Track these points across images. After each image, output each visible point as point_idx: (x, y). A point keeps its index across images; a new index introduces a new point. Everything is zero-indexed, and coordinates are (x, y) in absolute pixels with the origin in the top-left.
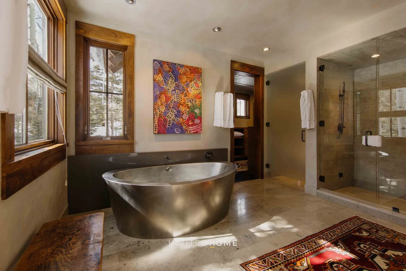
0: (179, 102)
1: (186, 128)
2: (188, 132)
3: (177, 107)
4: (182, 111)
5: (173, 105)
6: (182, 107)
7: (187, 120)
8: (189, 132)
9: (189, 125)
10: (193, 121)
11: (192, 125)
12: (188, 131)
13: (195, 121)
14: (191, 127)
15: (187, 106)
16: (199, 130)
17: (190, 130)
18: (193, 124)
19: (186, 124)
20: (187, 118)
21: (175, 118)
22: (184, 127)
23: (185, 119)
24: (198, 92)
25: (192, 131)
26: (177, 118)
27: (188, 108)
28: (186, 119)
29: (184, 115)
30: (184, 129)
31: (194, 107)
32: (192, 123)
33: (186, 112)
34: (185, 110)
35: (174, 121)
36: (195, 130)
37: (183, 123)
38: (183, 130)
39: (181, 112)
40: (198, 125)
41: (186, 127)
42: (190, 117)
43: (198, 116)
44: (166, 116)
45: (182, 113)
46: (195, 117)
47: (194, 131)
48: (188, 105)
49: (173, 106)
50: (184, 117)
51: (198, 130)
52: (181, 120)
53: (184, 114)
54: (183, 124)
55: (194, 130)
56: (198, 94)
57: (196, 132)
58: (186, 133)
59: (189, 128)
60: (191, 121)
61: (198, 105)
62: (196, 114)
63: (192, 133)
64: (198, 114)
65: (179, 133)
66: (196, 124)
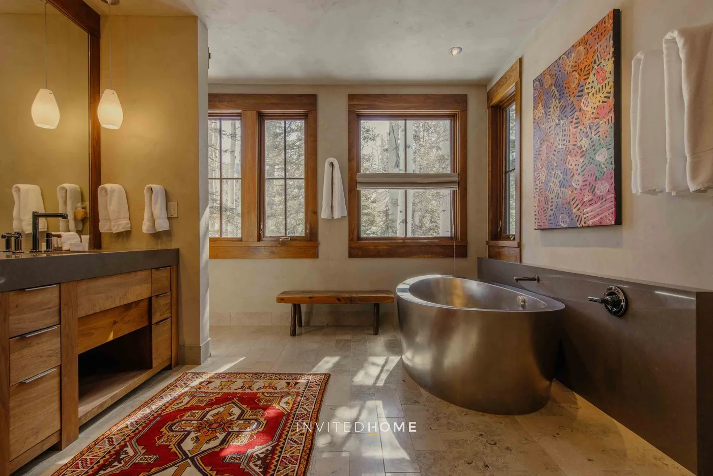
0: (566, 148)
1: (578, 213)
2: (583, 223)
3: (562, 162)
4: (571, 167)
5: (556, 160)
6: (570, 158)
7: (581, 190)
8: (585, 223)
9: (583, 204)
10: (593, 190)
11: (590, 203)
12: (583, 218)
13: (598, 189)
14: (589, 209)
15: (579, 152)
16: (606, 214)
17: (585, 218)
18: (592, 200)
19: (577, 202)
20: (581, 183)
21: (559, 191)
22: (574, 211)
23: (576, 189)
24: (603, 96)
25: (592, 218)
26: (562, 189)
27: (583, 155)
28: (578, 187)
29: (576, 177)
30: (575, 216)
31: (594, 147)
32: (590, 197)
33: (577, 170)
34: (576, 163)
35: (558, 198)
36: (598, 215)
37: (573, 200)
38: (572, 219)
39: (568, 173)
40: (604, 200)
41: (578, 210)
42: (587, 180)
43: (605, 170)
44: (547, 189)
45: (572, 174)
46: (596, 177)
47: (595, 220)
48: (582, 147)
49: (556, 163)
50: (574, 185)
51: (604, 214)
52: (570, 192)
54: (572, 203)
55: (595, 217)
56: (603, 102)
57: (600, 223)
58: (579, 226)
59: (585, 211)
60: (588, 191)
61: (605, 135)
62: (600, 165)
63: (591, 226)
64: (604, 164)
65: (566, 226)
66: (598, 198)
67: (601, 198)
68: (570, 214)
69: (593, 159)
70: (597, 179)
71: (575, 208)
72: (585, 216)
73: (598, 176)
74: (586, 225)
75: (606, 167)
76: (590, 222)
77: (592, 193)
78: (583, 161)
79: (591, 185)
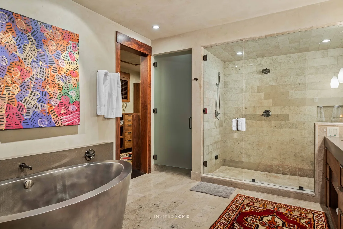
0: (45, 80)
1: (57, 119)
2: (60, 124)
3: (40, 87)
4: (50, 93)
5: (34, 84)
6: (49, 87)
7: (58, 106)
8: (62, 124)
9: (60, 114)
10: (67, 108)
11: (66, 114)
12: (60, 122)
13: (70, 108)
14: (64, 117)
15: (57, 86)
16: (76, 120)
17: (62, 122)
18: (67, 113)
19: (55, 113)
20: (58, 103)
21: (38, 104)
22: (53, 117)
23: (54, 106)
24: (74, 67)
25: (67, 122)
26: (40, 103)
27: (60, 89)
28: (57, 105)
29: (54, 99)
30: (53, 120)
31: (68, 88)
32: (65, 111)
33: (55, 95)
34: (54, 91)
35: (36, 108)
36: (71, 120)
37: (51, 111)
38: (51, 122)
39: (47, 95)
40: (74, 114)
41: (56, 117)
42: (63, 102)
43: (75, 100)
44: (21, 101)
45: (50, 97)
46: (69, 102)
48: (59, 85)
49: (34, 85)
50: (52, 103)
51: (74, 120)
52: (49, 107)
53: (52, 97)
54: (51, 113)
55: (69, 121)
56: (73, 70)
57: (72, 124)
58: (57, 126)
59: (61, 118)
60: (64, 108)
61: (74, 85)
62: (72, 97)
63: (66, 126)
64: (74, 98)
65: (45, 126)
66: (71, 113)
67: (72, 113)
68: (49, 119)
69: (67, 93)
70: (70, 104)
71: (53, 116)
72: (61, 121)
73: (71, 102)
74: (63, 125)
75: (75, 99)
76: (66, 124)
77: (67, 109)
78: (60, 92)
79: (66, 106)
